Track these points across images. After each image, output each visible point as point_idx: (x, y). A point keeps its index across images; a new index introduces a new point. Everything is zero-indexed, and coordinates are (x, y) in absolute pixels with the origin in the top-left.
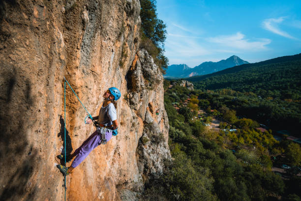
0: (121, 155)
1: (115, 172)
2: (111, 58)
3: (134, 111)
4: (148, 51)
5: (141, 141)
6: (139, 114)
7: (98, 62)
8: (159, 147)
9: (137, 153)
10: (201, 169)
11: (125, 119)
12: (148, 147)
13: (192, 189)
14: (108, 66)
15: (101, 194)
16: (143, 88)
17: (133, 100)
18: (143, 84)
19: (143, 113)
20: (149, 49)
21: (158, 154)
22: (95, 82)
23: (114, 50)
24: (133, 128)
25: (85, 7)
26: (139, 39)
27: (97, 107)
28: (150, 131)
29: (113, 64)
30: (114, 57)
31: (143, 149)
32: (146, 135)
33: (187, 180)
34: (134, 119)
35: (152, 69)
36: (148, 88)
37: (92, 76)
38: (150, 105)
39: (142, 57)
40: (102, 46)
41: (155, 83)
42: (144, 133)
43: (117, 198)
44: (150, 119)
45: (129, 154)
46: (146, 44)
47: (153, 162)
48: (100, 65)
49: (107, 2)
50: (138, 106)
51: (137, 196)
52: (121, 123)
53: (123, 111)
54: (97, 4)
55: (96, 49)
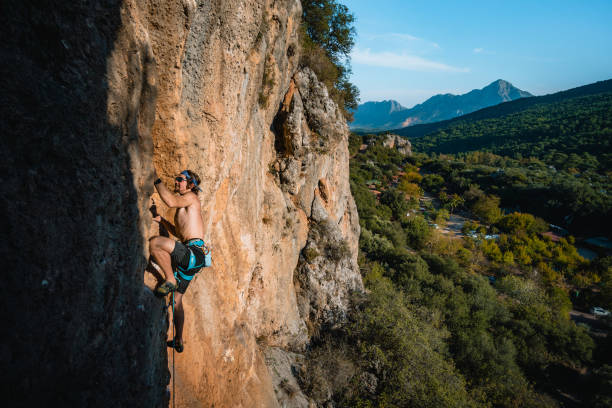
0: (265, 281)
1: (253, 314)
2: (242, 87)
3: (288, 196)
4: (316, 73)
5: (305, 256)
6: (298, 203)
7: (216, 95)
8: (340, 267)
9: (296, 278)
10: (424, 310)
11: (272, 213)
12: (317, 268)
13: (405, 349)
14: (236, 102)
15: (228, 352)
16: (307, 150)
17: (287, 174)
18: (307, 141)
19: (307, 201)
20: (318, 67)
21: (337, 281)
22: (212, 134)
23: (247, 70)
24: (288, 231)
26: (299, 48)
27: (217, 187)
28: (322, 237)
29: (246, 99)
30: (249, 85)
31: (307, 271)
32: (313, 245)
33: (395, 331)
34: (289, 211)
35: (326, 111)
36: (317, 150)
37: (206, 124)
38: (320, 184)
39: (304, 86)
40: (224, 61)
41: (331, 139)
42: (310, 240)
43: (258, 362)
44: (322, 213)
45: (281, 279)
46: (312, 58)
47: (329, 298)
48: (220, 100)
50: (298, 186)
51: (297, 360)
52: (265, 221)
53: (268, 196)
55: (211, 67)
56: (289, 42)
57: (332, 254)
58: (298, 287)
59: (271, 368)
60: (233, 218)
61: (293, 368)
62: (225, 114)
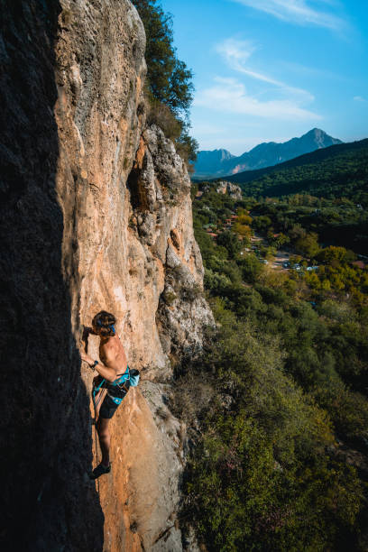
0: (134, 325)
2: (115, 153)
3: (147, 247)
4: (163, 130)
5: (165, 301)
6: (155, 253)
7: (97, 165)
8: (194, 307)
9: (158, 320)
10: (268, 337)
11: (135, 264)
12: (176, 309)
13: (255, 370)
14: (111, 170)
16: (161, 204)
17: (144, 227)
18: (160, 196)
19: (162, 250)
20: (165, 124)
21: (193, 319)
22: (95, 203)
23: (119, 138)
24: (149, 279)
25: (74, 56)
26: (147, 107)
28: (177, 282)
29: (118, 164)
30: (120, 152)
31: (167, 312)
32: (170, 289)
33: (246, 357)
34: (149, 262)
35: (174, 166)
36: (168, 203)
37: (91, 194)
38: (172, 233)
39: (152, 143)
40: (102, 132)
41: (180, 192)
42: (168, 285)
43: (138, 395)
44: (175, 260)
45: (147, 321)
46: (159, 115)
47: (187, 334)
48: (100, 170)
49: (108, 41)
50: (155, 238)
51: (165, 389)
52: (131, 272)
53: (131, 249)
54: (94, 48)
55: (93, 140)
56: (138, 101)
57: (188, 296)
58: (160, 327)
59: (147, 399)
60: (105, 274)
61: (164, 398)
62: (105, 183)
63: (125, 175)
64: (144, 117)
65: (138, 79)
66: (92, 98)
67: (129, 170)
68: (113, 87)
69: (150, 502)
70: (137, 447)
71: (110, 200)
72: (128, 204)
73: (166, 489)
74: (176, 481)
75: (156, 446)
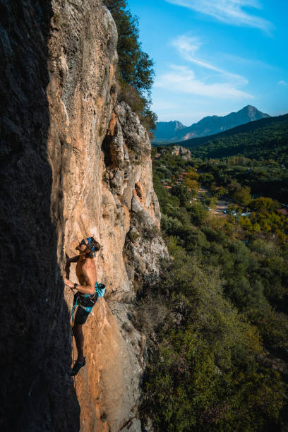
0: (105, 258)
2: (92, 124)
3: (116, 196)
4: (130, 106)
5: (130, 238)
6: (123, 201)
7: (79, 133)
8: (153, 243)
9: (125, 253)
10: (211, 268)
11: (107, 210)
12: (139, 245)
13: (200, 294)
14: (90, 137)
16: (128, 163)
17: (115, 181)
18: (127, 157)
19: (128, 199)
20: (132, 101)
21: (152, 253)
22: (77, 162)
23: (96, 112)
24: (118, 221)
25: (62, 49)
26: (118, 88)
28: (140, 223)
29: (95, 132)
30: (97, 122)
31: (132, 247)
32: (134, 230)
33: (193, 283)
34: (118, 208)
35: (138, 134)
36: (133, 162)
37: (74, 155)
38: (136, 186)
39: (122, 116)
40: (83, 107)
41: (143, 154)
42: (132, 226)
43: (108, 313)
44: (139, 207)
45: (116, 255)
47: (147, 265)
48: (81, 137)
49: (88, 37)
50: (123, 189)
51: (129, 308)
52: (104, 216)
53: (104, 198)
54: (78, 43)
55: (76, 113)
56: (111, 83)
57: (148, 235)
58: (126, 259)
59: (115, 316)
60: (84, 217)
61: (128, 315)
62: (85, 146)
63: (100, 140)
64: (116, 95)
65: (112, 67)
66: (75, 81)
67: (103, 137)
68: (91, 73)
69: (117, 397)
70: (107, 354)
71: (89, 159)
72: (102, 162)
73: (129, 388)
74: (137, 381)
75: (122, 353)
